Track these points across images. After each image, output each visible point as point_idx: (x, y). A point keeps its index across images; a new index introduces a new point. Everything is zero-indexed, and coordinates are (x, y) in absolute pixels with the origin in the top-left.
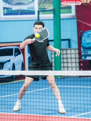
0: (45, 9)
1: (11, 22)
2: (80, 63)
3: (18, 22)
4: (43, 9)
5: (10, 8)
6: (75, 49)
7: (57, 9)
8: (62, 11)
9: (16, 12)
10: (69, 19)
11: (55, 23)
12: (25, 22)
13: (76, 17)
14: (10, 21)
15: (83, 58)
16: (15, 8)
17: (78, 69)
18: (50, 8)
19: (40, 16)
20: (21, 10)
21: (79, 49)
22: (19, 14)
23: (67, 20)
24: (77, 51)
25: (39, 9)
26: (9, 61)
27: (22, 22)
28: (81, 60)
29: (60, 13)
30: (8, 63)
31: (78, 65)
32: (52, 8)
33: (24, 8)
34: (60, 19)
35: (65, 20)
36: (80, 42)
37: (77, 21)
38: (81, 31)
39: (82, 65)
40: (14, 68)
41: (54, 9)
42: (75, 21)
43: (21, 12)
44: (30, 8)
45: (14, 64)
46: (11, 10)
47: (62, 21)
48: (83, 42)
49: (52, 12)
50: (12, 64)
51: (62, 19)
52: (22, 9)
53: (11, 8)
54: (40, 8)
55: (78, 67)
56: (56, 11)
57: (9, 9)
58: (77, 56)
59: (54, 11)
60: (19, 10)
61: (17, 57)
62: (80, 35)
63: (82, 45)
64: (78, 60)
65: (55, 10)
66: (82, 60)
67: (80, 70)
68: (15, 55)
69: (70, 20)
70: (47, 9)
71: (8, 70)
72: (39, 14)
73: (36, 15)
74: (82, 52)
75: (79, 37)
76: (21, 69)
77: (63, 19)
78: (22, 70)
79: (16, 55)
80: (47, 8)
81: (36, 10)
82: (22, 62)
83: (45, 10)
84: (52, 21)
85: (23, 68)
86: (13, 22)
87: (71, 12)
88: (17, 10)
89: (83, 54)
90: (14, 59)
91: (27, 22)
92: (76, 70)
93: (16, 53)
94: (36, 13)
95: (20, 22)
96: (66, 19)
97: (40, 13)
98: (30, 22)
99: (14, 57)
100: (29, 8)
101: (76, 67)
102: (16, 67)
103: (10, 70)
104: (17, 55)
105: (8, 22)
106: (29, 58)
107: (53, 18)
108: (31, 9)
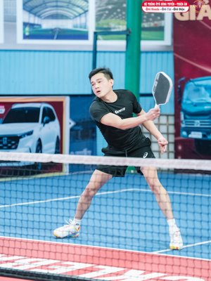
0: (110, 29)
1: (37, 54)
2: (176, 143)
3: (52, 54)
4: (105, 29)
5: (38, 25)
6: (168, 116)
7: (134, 31)
8: (144, 34)
9: (50, 33)
10: (157, 52)
11: (129, 58)
12: (66, 54)
13: (172, 49)
14: (35, 51)
15: (184, 133)
16: (47, 25)
17: (172, 155)
18: (119, 28)
19: (99, 43)
20: (60, 29)
21: (177, 116)
22: (55, 37)
23: (154, 55)
24: (172, 120)
25: (97, 28)
26: (30, 133)
27: (62, 54)
28: (178, 138)
29: (140, 39)
30: (29, 137)
31: (172, 148)
32: (123, 28)
33: (67, 25)
34: (139, 52)
35: (149, 55)
36: (178, 100)
37: (175, 57)
38: (183, 79)
39: (180, 148)
40: (39, 148)
41: (128, 30)
42: (171, 56)
43: (59, 33)
44: (79, 26)
45: (40, 140)
46: (40, 29)
47: (143, 56)
48: (184, 101)
49: (125, 36)
50: (37, 139)
51: (143, 52)
52: (62, 27)
53: (40, 25)
54: (100, 26)
55: (172, 152)
56: (131, 35)
57: (35, 26)
58: (172, 129)
59: (128, 34)
60: (55, 29)
61: (46, 125)
62: (179, 86)
63: (184, 106)
64: (172, 138)
65: (130, 32)
66: (181, 138)
67: (176, 157)
68: (42, 122)
69: (160, 55)
70: (113, 30)
71: (27, 152)
72: (96, 39)
73: (90, 41)
74: (182, 122)
75: (178, 90)
76: (54, 150)
77: (147, 52)
78: (56, 153)
79: (44, 123)
80: (114, 28)
81: (91, 30)
82: (58, 137)
83: (109, 31)
84: (123, 56)
85: (59, 149)
86: (42, 54)
87: (162, 38)
88: (52, 30)
89: (183, 125)
90: (41, 129)
91: (72, 54)
92: (168, 158)
93: (46, 119)
94: (91, 36)
95: (57, 54)
96: (152, 52)
97: (99, 37)
98: (77, 54)
99: (42, 125)
100: (77, 27)
101: (168, 152)
102: (45, 146)
103: (31, 152)
104: (47, 122)
105: (32, 53)
106: (72, 130)
107: (124, 49)
108: (81, 27)
